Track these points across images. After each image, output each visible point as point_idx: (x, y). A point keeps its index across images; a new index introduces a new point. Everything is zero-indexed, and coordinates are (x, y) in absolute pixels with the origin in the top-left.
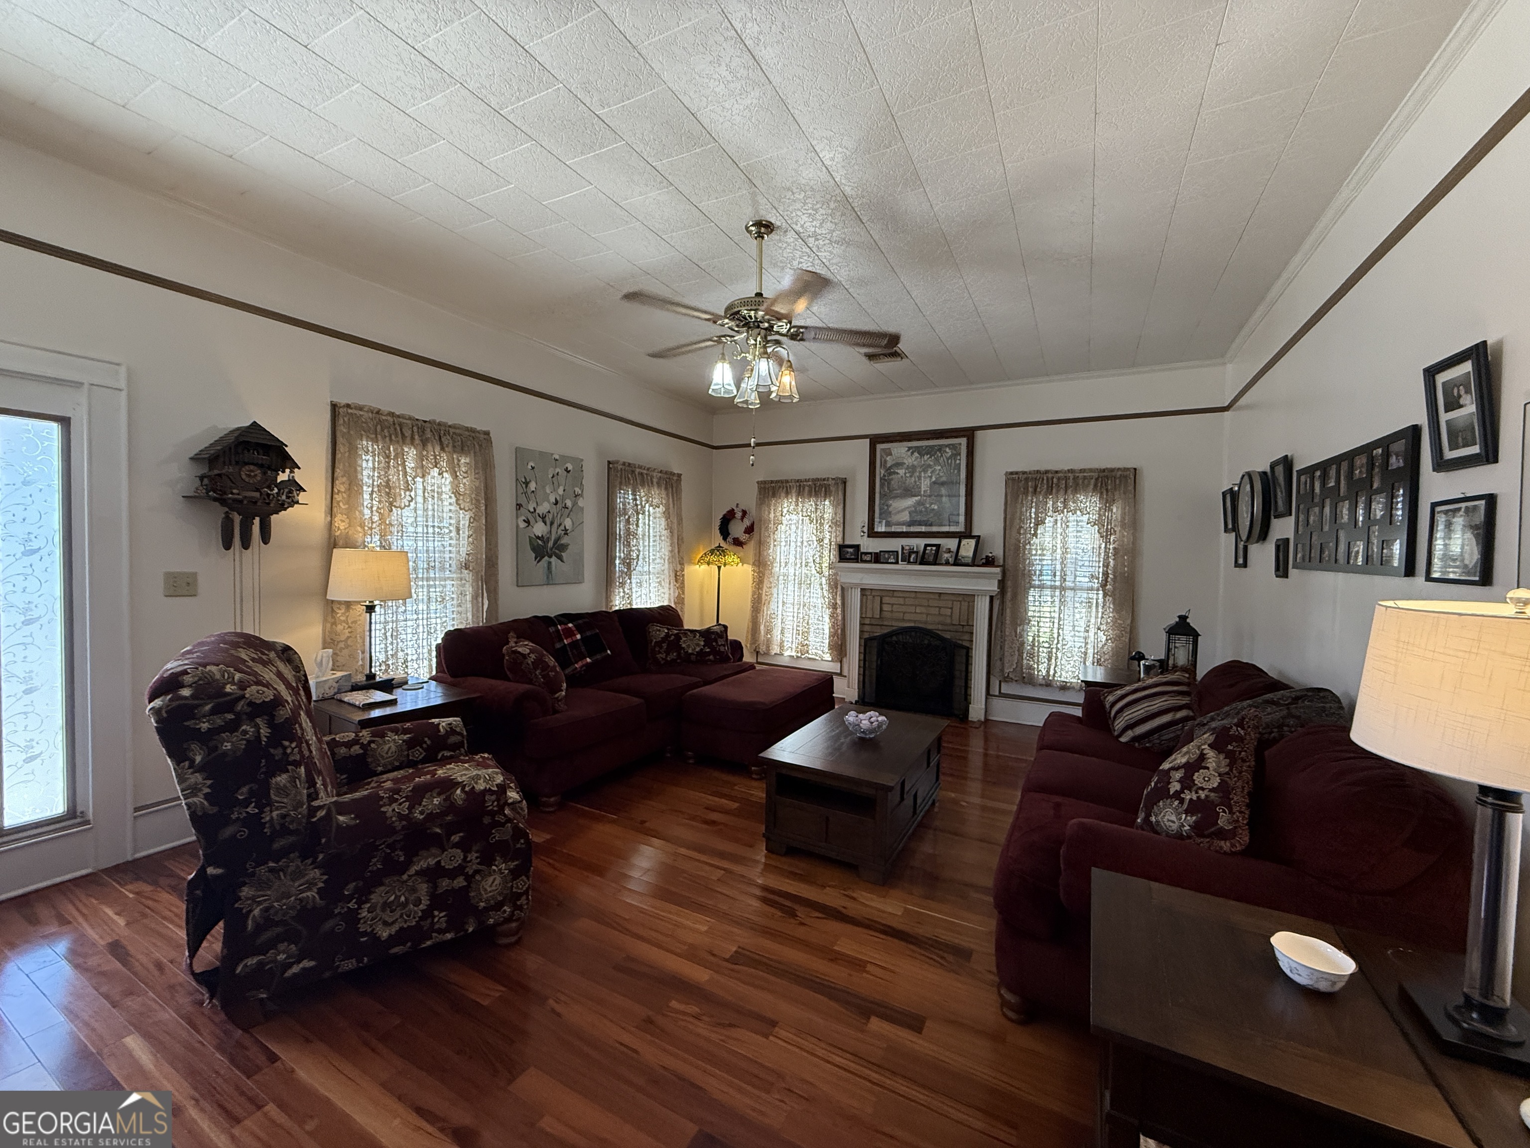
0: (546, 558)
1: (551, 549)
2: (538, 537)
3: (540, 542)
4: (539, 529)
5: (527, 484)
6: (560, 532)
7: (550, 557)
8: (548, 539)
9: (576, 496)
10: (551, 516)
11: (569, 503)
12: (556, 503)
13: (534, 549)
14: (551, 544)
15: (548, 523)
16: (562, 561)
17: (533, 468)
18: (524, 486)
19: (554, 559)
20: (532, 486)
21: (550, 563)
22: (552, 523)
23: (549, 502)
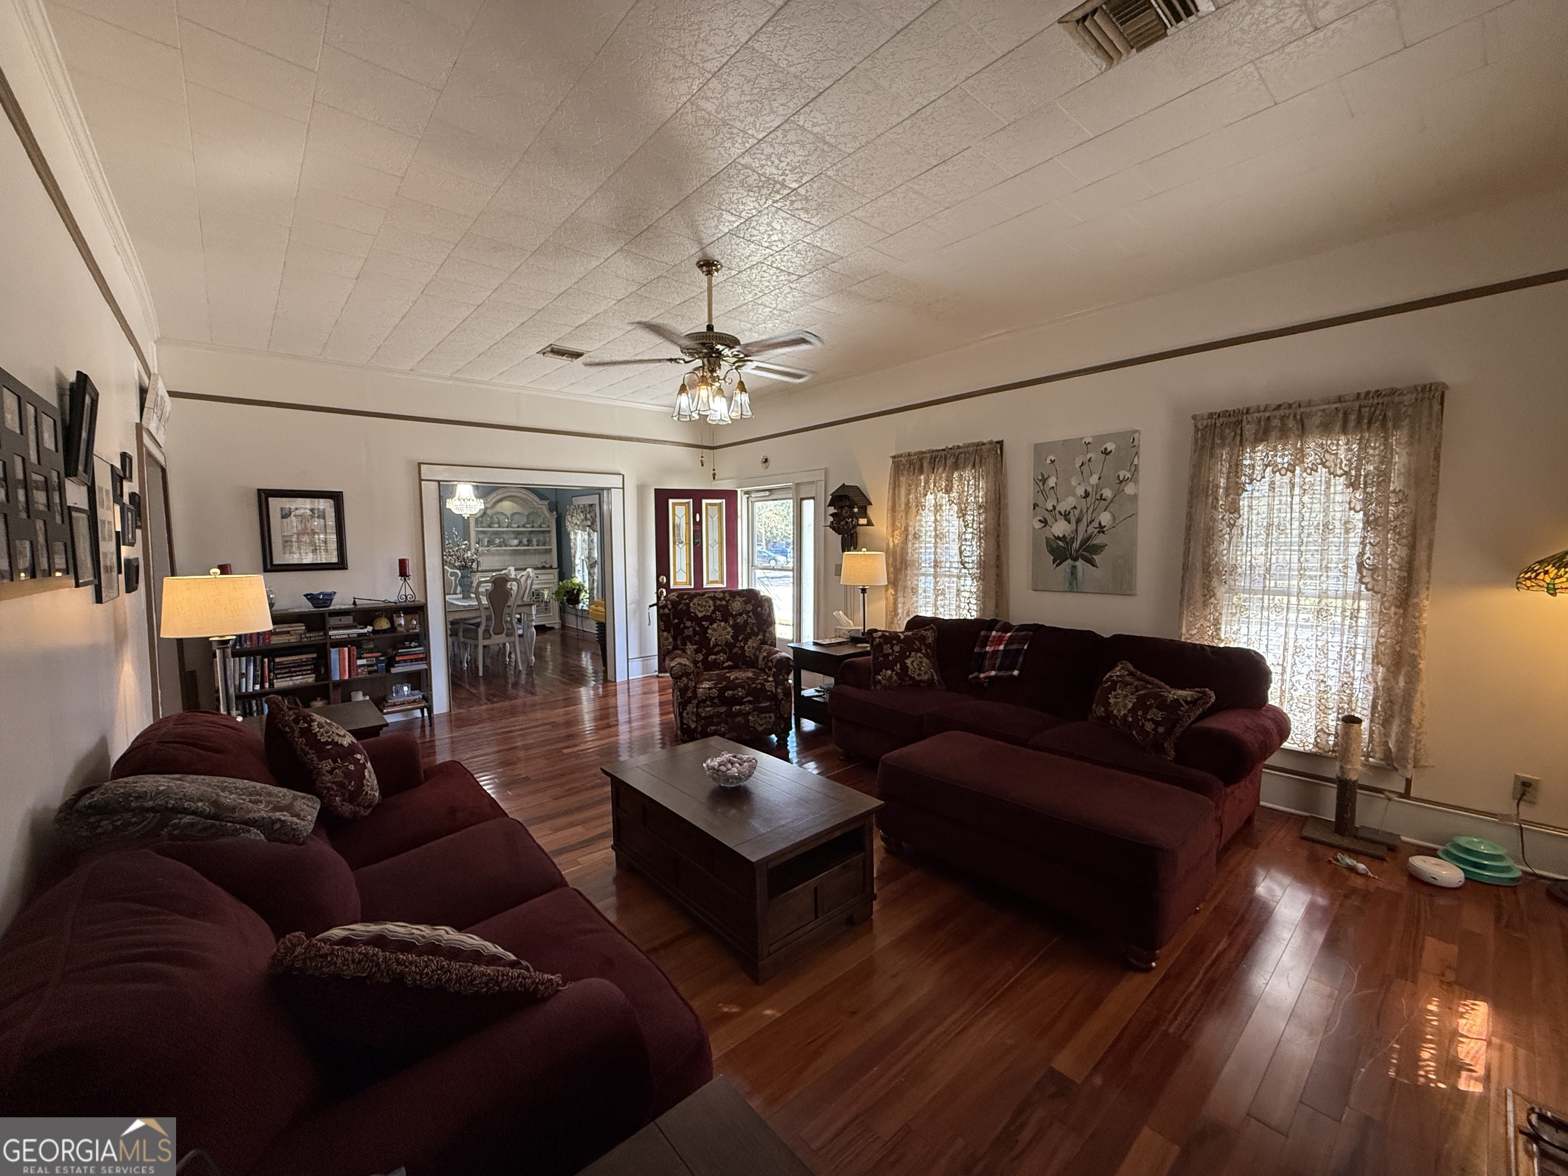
0: (1069, 561)
1: (1077, 551)
2: (1058, 538)
3: (1061, 543)
4: (1060, 528)
5: (1044, 480)
6: (1091, 529)
7: (1076, 559)
8: (1073, 540)
9: (1121, 482)
10: (1077, 512)
11: (1107, 493)
12: (1087, 495)
13: (1052, 551)
14: (1076, 545)
15: (1073, 521)
16: (1094, 565)
17: (1052, 462)
18: (1041, 484)
19: (1080, 563)
20: (1052, 482)
21: (1074, 567)
22: (1078, 521)
23: (1074, 495)
